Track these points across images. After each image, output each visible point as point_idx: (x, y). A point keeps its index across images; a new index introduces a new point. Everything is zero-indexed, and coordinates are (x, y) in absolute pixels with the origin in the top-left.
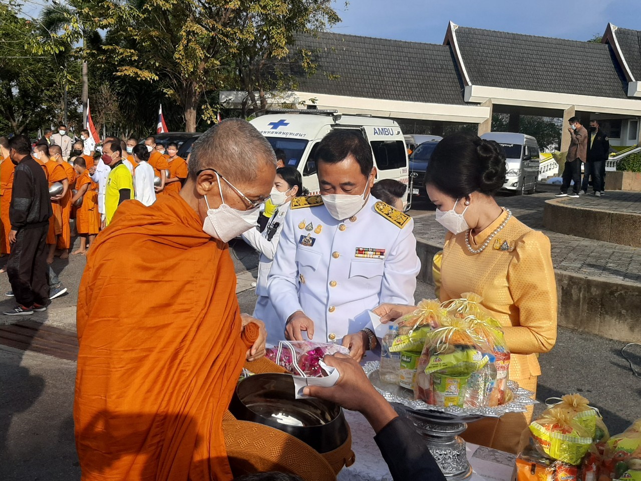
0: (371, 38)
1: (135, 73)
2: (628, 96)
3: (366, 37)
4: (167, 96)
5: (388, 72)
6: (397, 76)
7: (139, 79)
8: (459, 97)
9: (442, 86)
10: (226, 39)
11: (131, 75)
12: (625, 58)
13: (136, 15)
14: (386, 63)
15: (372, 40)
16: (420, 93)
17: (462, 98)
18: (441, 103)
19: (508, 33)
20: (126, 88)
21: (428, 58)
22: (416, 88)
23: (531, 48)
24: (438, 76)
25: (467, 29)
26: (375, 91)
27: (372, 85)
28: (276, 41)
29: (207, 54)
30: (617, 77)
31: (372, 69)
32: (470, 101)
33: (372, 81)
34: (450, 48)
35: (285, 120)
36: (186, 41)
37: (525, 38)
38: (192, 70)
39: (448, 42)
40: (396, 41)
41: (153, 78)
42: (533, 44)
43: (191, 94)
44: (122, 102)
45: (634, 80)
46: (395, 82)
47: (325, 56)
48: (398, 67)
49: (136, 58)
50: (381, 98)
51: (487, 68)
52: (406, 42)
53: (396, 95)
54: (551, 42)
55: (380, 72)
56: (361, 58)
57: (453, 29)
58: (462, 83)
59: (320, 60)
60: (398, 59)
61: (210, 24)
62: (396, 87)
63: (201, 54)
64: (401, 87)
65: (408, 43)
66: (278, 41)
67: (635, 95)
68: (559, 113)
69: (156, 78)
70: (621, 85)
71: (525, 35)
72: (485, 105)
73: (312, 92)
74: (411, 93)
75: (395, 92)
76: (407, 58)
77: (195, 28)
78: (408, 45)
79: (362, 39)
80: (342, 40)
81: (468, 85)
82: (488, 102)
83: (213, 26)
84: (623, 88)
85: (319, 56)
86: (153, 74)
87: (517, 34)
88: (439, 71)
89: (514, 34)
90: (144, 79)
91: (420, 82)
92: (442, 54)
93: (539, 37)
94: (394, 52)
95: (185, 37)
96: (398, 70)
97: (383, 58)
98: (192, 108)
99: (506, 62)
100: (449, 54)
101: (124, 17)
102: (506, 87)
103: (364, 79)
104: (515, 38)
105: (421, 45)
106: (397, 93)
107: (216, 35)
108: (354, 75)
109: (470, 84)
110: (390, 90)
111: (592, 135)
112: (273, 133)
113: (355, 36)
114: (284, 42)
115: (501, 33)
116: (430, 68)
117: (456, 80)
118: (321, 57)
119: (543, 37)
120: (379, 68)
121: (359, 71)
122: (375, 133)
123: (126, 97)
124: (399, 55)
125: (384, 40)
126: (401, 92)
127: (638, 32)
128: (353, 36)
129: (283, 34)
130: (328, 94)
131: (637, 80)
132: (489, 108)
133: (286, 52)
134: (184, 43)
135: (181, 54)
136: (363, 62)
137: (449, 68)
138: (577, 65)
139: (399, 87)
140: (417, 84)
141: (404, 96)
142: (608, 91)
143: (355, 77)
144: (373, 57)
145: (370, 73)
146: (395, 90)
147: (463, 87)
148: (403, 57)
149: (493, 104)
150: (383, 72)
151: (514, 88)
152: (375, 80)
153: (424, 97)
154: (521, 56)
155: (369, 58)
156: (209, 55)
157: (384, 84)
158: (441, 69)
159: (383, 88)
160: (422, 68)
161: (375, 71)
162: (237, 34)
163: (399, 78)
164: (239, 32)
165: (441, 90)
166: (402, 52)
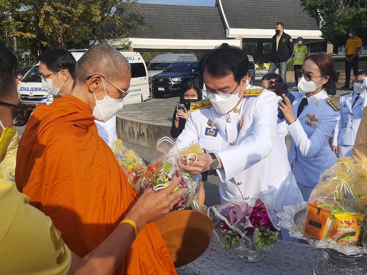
0: (173, 5)
2: (319, 28)
3: (170, 5)
4: (44, 46)
5: (183, 24)
6: (188, 26)
7: (24, 38)
8: (223, 36)
9: (214, 30)
10: (66, 13)
11: (18, 36)
14: (182, 19)
15: (174, 7)
16: (201, 34)
17: (225, 36)
18: (213, 39)
21: (206, 14)
22: (199, 32)
23: (264, 5)
24: (211, 24)
26: (175, 35)
27: (174, 32)
30: (314, 18)
31: (174, 23)
32: (229, 37)
33: (174, 30)
34: (218, 8)
38: (52, 31)
39: (217, 5)
40: (187, 6)
41: (32, 37)
45: (322, 19)
46: (187, 29)
48: (189, 21)
49: (22, 26)
50: (180, 39)
51: (239, 18)
52: (193, 6)
53: (187, 37)
55: (178, 24)
56: (167, 17)
58: (225, 27)
59: (144, 20)
60: (188, 16)
61: (57, 6)
62: (188, 32)
63: (57, 22)
64: (190, 32)
65: (194, 7)
66: (95, 12)
69: (35, 36)
70: (316, 23)
72: (238, 39)
74: (196, 35)
75: (187, 35)
76: (194, 15)
77: (47, 8)
78: (194, 8)
79: (168, 6)
81: (228, 28)
82: (239, 37)
83: (60, 7)
85: (144, 17)
86: (33, 34)
88: (212, 22)
90: (27, 37)
92: (214, 12)
94: (186, 12)
95: (43, 14)
97: (180, 16)
99: (250, 14)
100: (218, 11)
102: (250, 28)
103: (169, 29)
105: (202, 7)
106: (188, 36)
107: (61, 11)
108: (164, 26)
109: (229, 27)
110: (184, 34)
114: (99, 13)
116: (207, 20)
117: (222, 26)
120: (178, 22)
121: (166, 24)
125: (180, 6)
126: (190, 35)
128: (163, 5)
129: (98, 9)
130: (149, 38)
132: (240, 40)
134: (43, 17)
135: (42, 23)
136: (168, 19)
137: (218, 19)
138: (291, 13)
139: (189, 32)
140: (200, 30)
141: (192, 37)
142: (308, 27)
143: (164, 28)
144: (174, 16)
145: (173, 25)
146: (187, 34)
147: (225, 30)
148: (192, 15)
149: (242, 38)
150: (180, 24)
151: (254, 29)
152: (175, 29)
153: (203, 37)
154: (259, 10)
155: (172, 17)
156: (61, 22)
157: (181, 31)
158: (213, 20)
159: (180, 33)
160: (203, 20)
161: (175, 24)
162: (73, 10)
163: (189, 27)
164: (73, 9)
165: (213, 32)
166: (191, 12)
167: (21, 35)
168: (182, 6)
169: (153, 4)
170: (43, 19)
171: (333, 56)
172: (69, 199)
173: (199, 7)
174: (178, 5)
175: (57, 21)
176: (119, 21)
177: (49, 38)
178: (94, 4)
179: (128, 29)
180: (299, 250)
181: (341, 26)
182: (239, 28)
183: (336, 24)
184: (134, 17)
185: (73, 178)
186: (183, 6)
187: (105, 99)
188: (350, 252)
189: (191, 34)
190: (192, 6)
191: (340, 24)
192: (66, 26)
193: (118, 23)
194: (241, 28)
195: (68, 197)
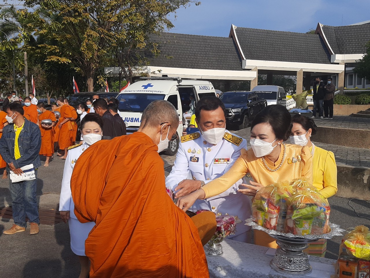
0: (189, 35)
1: (57, 59)
2: (331, 62)
3: (186, 34)
4: (76, 71)
5: (199, 53)
6: (204, 56)
7: (60, 63)
8: (240, 67)
9: (230, 60)
10: (110, 38)
11: (55, 60)
12: (328, 41)
13: (60, 27)
14: (198, 48)
15: (190, 36)
16: (218, 65)
18: (229, 70)
19: (264, 30)
20: (50, 67)
21: (221, 45)
22: (215, 62)
23: (277, 38)
24: (227, 55)
25: (242, 29)
26: (192, 64)
27: (191, 61)
28: (139, 39)
29: (99, 47)
30: (324, 52)
31: (190, 52)
32: (245, 68)
34: (233, 39)
35: (151, 84)
36: (87, 40)
37: (273, 33)
38: (91, 56)
39: (232, 36)
40: (203, 36)
41: (68, 62)
42: (278, 36)
43: (90, 70)
44: (49, 75)
45: (334, 54)
46: (203, 59)
47: (163, 46)
49: (58, 51)
50: (197, 68)
51: (254, 50)
52: (208, 37)
53: (204, 66)
54: (288, 34)
56: (184, 46)
57: (234, 29)
58: (241, 59)
60: (204, 46)
61: (101, 30)
62: (204, 62)
65: (209, 37)
66: (140, 39)
67: (335, 62)
68: (294, 73)
69: (70, 61)
70: (327, 56)
71: (274, 31)
72: (254, 70)
73: (157, 66)
76: (209, 45)
77: (93, 33)
79: (184, 35)
80: (174, 37)
81: (244, 59)
82: (255, 69)
84: (328, 58)
85: (160, 46)
86: (68, 59)
87: (269, 30)
88: (227, 52)
89: (268, 30)
90: (63, 63)
91: (218, 59)
92: (228, 43)
93: (281, 32)
94: (202, 42)
95: (87, 38)
96: (205, 52)
97: (196, 46)
98: (91, 78)
99: (264, 46)
100: (232, 42)
101: (53, 28)
103: (186, 58)
104: (268, 32)
105: (217, 38)
107: (104, 36)
108: (181, 56)
109: (245, 59)
110: (201, 64)
111: (317, 85)
112: (145, 91)
114: (143, 40)
115: (260, 30)
116: (222, 51)
117: (237, 57)
118: (161, 47)
119: (283, 32)
120: (194, 51)
121: (183, 53)
122: (200, 89)
123: (51, 73)
124: (205, 44)
125: (196, 36)
127: (334, 27)
128: (179, 34)
129: (143, 35)
130: (167, 67)
131: (335, 54)
132: (256, 72)
133: (145, 45)
134: (86, 41)
135: (85, 48)
136: (185, 48)
137: (233, 50)
138: (302, 46)
139: (206, 62)
140: (216, 60)
141: (209, 67)
142: (320, 60)
144: (190, 45)
145: (189, 54)
146: (204, 64)
147: (241, 61)
149: (258, 70)
150: (196, 54)
152: (192, 58)
153: (220, 67)
154: (272, 43)
155: (188, 46)
158: (229, 51)
159: (197, 63)
160: (218, 51)
161: (192, 54)
162: (116, 35)
163: (206, 57)
165: (229, 63)
166: (207, 42)
167: (58, 59)
168: (197, 36)
170: (86, 43)
171: (344, 89)
173: (214, 37)
174: (193, 35)
175: (96, 46)
178: (139, 30)
182: (255, 60)
186: (199, 36)
187: (165, 140)
189: (208, 64)
194: (256, 60)
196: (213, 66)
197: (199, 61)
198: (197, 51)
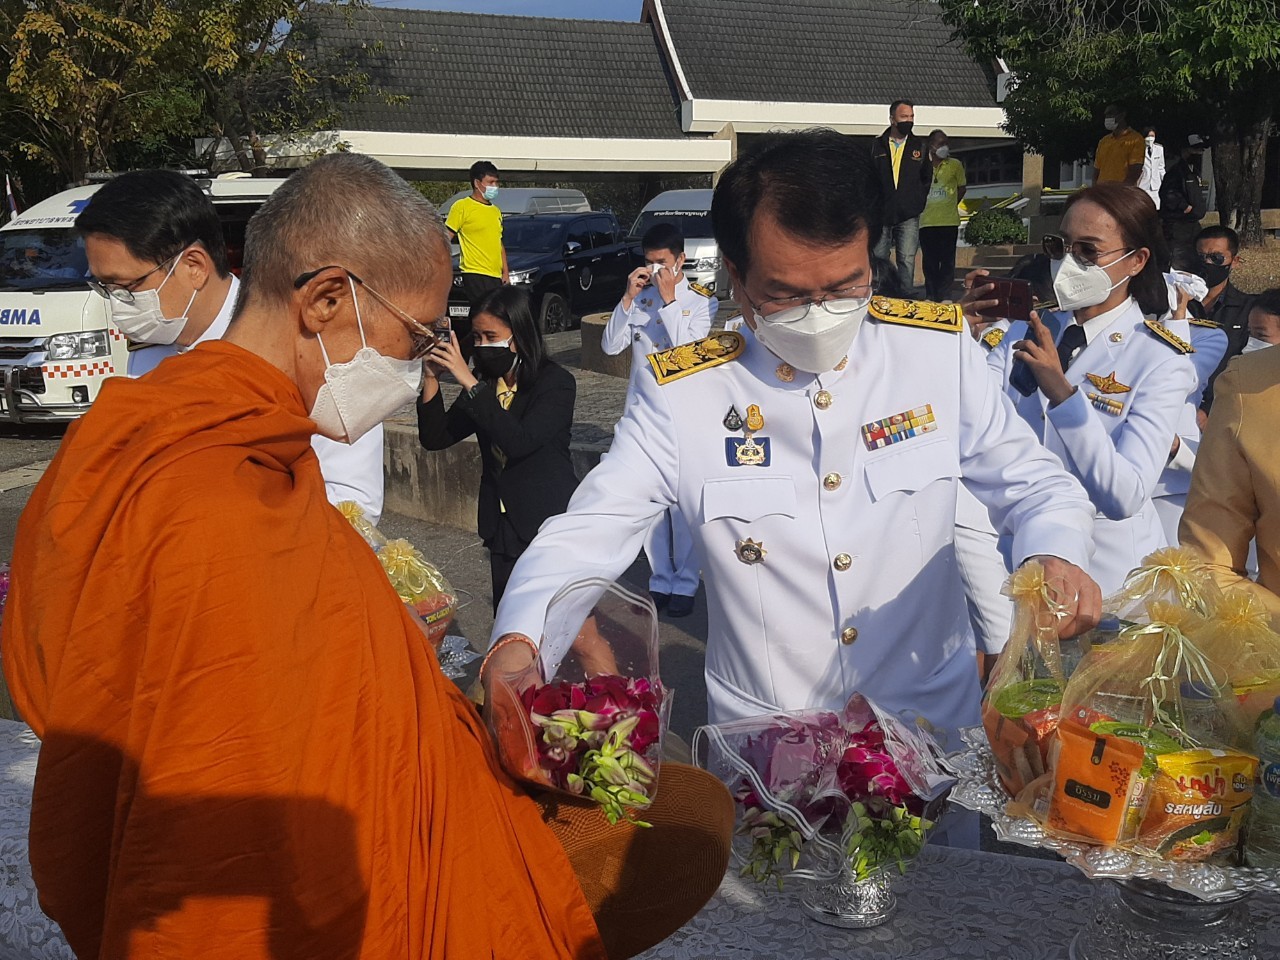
0: (493, 16)
2: (996, 101)
3: (483, 15)
4: (30, 158)
5: (531, 81)
6: (549, 89)
8: (673, 125)
9: (638, 103)
10: (108, 40)
14: (526, 63)
15: (497, 20)
16: (595, 119)
17: (678, 126)
18: (636, 137)
21: (611, 49)
22: (587, 110)
23: (811, 19)
24: (630, 84)
27: (498, 109)
29: (86, 72)
31: (497, 77)
32: (691, 130)
33: (498, 102)
34: (653, 27)
36: (28, 50)
38: (56, 105)
39: (650, 16)
40: (544, 19)
42: (815, 11)
45: (1005, 71)
46: (545, 101)
48: (550, 70)
50: (519, 133)
51: (724, 64)
52: (564, 21)
53: (547, 126)
54: (849, 6)
55: (514, 83)
56: (474, 57)
58: (678, 96)
59: (391, 65)
60: (549, 55)
61: (77, 14)
62: (547, 110)
63: (75, 72)
64: (557, 110)
65: (569, 21)
66: (215, 38)
70: (984, 81)
72: (722, 136)
73: (375, 130)
74: (578, 120)
75: (545, 121)
76: (568, 52)
77: (40, 23)
78: (569, 26)
79: (477, 19)
81: (687, 99)
82: (726, 130)
83: (85, 16)
84: (989, 85)
85: (390, 57)
88: (632, 75)
91: (596, 99)
92: (636, 41)
94: (541, 42)
95: (25, 41)
97: (520, 55)
99: (762, 50)
100: (651, 39)
102: (763, 100)
103: (483, 99)
105: (595, 25)
106: (549, 123)
108: (462, 90)
109: (690, 96)
110: (534, 118)
113: (462, 14)
116: (614, 70)
117: (667, 91)
120: (512, 74)
121: (472, 82)
125: (520, 18)
126: (558, 120)
128: (457, 14)
133: (234, 60)
134: (24, 54)
135: (19, 76)
136: (478, 64)
137: (653, 68)
138: (899, 48)
139: (552, 110)
140: (589, 102)
141: (562, 127)
142: (960, 95)
143: (463, 95)
144: (499, 53)
145: (494, 86)
146: (545, 118)
147: (678, 104)
148: (561, 50)
149: (738, 133)
150: (519, 83)
151: (776, 100)
152: (504, 99)
153: (603, 128)
154: (791, 36)
155: (492, 56)
156: (90, 74)
157: (523, 106)
158: (637, 70)
159: (520, 114)
160: (599, 70)
161: (504, 82)
162: (133, 29)
163: (553, 93)
164: (135, 25)
165: (636, 111)
166: (558, 41)
168: (524, 18)
169: (424, 12)
170: (22, 60)
171: (1043, 194)
172: (240, 738)
173: (584, 22)
174: (511, 15)
175: (77, 69)
176: (302, 71)
177: (46, 130)
178: (213, 7)
179: (335, 99)
180: (1011, 879)
181: (1071, 92)
183: (1053, 83)
184: (354, 53)
185: (253, 662)
186: (530, 19)
187: (358, 360)
188: (1212, 887)
189: (560, 118)
190: (561, 18)
191: (1067, 84)
192: (108, 85)
193: (299, 76)
195: (233, 730)
196: (579, 124)
197: (527, 109)
198: (524, 71)
